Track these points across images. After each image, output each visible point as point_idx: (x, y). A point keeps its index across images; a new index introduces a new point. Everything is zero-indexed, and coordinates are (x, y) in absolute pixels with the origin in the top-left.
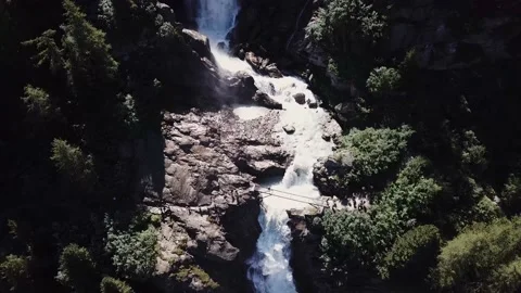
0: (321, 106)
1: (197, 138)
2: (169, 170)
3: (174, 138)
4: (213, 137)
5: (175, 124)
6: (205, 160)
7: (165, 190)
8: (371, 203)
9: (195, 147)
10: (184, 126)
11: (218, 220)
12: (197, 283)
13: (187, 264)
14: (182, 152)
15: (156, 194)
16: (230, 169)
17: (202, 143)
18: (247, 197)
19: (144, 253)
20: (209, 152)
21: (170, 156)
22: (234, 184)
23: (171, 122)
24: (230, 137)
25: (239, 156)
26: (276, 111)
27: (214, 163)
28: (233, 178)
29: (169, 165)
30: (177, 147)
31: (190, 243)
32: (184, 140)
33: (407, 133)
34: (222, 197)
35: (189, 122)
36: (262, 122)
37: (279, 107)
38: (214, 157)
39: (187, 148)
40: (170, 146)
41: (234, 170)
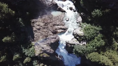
0: (77, 11)
1: (41, 27)
2: (35, 34)
3: (35, 27)
4: (46, 26)
5: (35, 23)
6: (44, 32)
7: (35, 39)
8: (87, 43)
9: (41, 29)
10: (37, 23)
11: (49, 45)
12: (45, 56)
13: (42, 53)
14: (38, 30)
15: (33, 39)
16: (51, 34)
17: (43, 28)
18: (56, 41)
19: (32, 53)
20: (45, 30)
21: (35, 31)
22: (52, 38)
23: (34, 23)
24: (51, 24)
25: (53, 31)
26: (64, 13)
27: (47, 33)
28: (52, 36)
29: (35, 33)
30: (36, 29)
31: (42, 50)
32: (38, 27)
33: (100, 29)
34: (50, 41)
35: (39, 22)
36: (60, 17)
37: (65, 12)
38: (47, 31)
39: (39, 29)
40: (34, 29)
41: (52, 35)
